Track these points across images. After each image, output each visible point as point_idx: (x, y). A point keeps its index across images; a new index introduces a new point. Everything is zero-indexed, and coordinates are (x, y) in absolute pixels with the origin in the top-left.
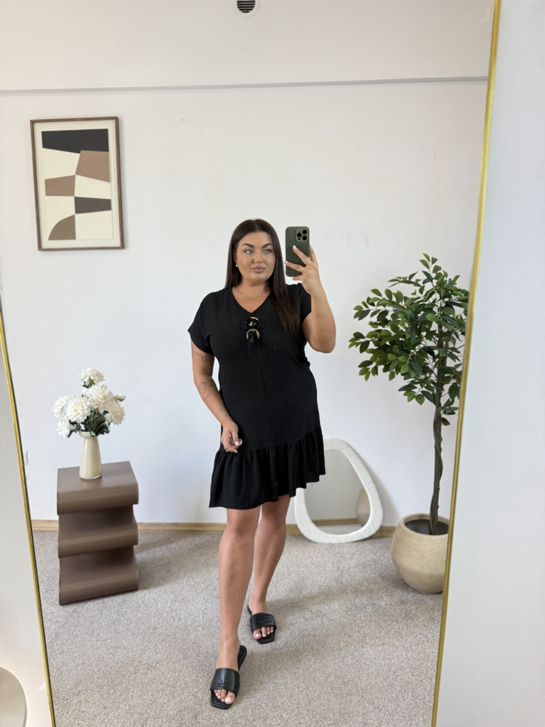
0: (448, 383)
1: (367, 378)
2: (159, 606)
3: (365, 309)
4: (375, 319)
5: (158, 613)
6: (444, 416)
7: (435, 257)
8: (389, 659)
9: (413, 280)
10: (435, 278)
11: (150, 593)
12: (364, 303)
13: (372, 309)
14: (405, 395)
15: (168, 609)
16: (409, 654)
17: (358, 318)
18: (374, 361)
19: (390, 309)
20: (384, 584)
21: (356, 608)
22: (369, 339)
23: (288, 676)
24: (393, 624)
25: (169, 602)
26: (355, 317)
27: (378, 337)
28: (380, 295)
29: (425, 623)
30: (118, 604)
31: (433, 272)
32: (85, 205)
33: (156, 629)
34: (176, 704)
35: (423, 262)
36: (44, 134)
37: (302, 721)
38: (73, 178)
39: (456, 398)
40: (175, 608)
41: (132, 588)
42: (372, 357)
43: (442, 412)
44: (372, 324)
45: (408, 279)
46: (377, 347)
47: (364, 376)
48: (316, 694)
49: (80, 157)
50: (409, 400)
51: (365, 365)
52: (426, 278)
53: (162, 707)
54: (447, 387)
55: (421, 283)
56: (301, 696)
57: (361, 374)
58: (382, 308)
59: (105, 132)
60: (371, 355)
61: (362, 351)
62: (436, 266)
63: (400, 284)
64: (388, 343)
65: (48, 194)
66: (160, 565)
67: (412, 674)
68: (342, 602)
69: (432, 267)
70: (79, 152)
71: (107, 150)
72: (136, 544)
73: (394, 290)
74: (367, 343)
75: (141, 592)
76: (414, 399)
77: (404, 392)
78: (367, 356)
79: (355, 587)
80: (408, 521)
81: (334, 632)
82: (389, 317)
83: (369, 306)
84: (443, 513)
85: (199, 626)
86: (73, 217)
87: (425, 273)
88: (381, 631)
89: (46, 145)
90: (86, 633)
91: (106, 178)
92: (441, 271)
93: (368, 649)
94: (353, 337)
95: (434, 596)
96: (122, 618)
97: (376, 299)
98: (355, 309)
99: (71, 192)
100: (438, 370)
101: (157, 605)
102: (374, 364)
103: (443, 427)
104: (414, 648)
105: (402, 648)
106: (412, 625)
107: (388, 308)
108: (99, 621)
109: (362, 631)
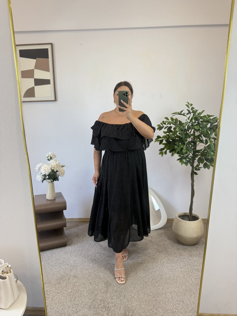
0: (197, 157)
1: (162, 156)
2: (76, 252)
3: (162, 126)
4: (166, 130)
5: (76, 255)
6: (195, 171)
7: (192, 103)
8: (173, 272)
9: (182, 113)
10: (192, 112)
11: (71, 247)
12: (161, 123)
13: (165, 126)
14: (180, 162)
15: (80, 253)
16: (182, 270)
17: (159, 130)
18: (165, 148)
19: (173, 126)
20: (170, 242)
21: (159, 252)
22: (163, 139)
23: (132, 279)
24: (175, 258)
25: (80, 250)
26: (158, 129)
27: (167, 138)
28: (168, 119)
29: (188, 257)
30: (59, 252)
31: (192, 109)
32: (39, 82)
33: (75, 261)
34: (87, 291)
35: (187, 105)
36: (20, 51)
37: (140, 297)
38: (33, 70)
39: (201, 163)
40: (83, 253)
41: (64, 245)
43: (194, 169)
44: (164, 132)
46: (166, 142)
47: (161, 155)
48: (145, 286)
49: (36, 61)
50: (182, 164)
51: (162, 150)
52: (188, 112)
53: (81, 292)
54: (197, 159)
55: (186, 114)
56: (139, 287)
57: (160, 154)
58: (169, 125)
59: (47, 49)
60: (164, 146)
61: (160, 144)
62: (192, 107)
63: (177, 115)
64: (171, 140)
65: (22, 77)
66: (75, 236)
67: (184, 278)
68: (153, 249)
69: (190, 108)
70: (36, 59)
71: (48, 57)
72: (65, 226)
73: (174, 118)
74: (162, 140)
75: (68, 247)
76: (184, 164)
77: (179, 161)
78: (162, 146)
79: (157, 243)
80: (180, 215)
82: (172, 129)
83: (163, 124)
84: (194, 212)
86: (34, 87)
87: (188, 110)
88: (170, 261)
91: (48, 70)
92: (194, 109)
93: (166, 268)
94: (157, 138)
95: (191, 246)
96: (61, 257)
97: (167, 122)
98: (158, 126)
99: (32, 76)
100: (193, 152)
102: (165, 149)
103: (195, 175)
104: (184, 267)
105: (179, 267)
106: (183, 258)
107: (172, 125)
108: (52, 259)
109: (162, 261)
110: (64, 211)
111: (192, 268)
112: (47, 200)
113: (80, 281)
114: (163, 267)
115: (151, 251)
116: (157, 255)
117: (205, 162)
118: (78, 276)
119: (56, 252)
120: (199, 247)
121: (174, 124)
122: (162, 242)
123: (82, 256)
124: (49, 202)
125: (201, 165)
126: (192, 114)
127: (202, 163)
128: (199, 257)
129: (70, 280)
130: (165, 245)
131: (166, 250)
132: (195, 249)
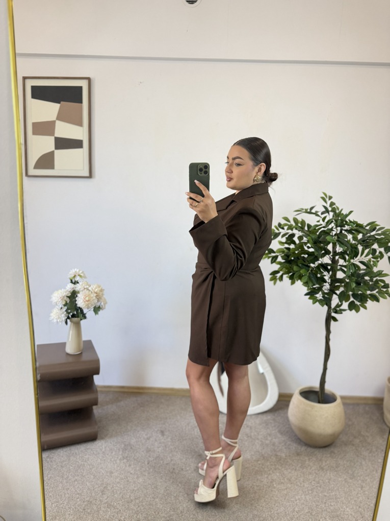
0: (338, 290)
1: (275, 284)
2: (114, 453)
3: (277, 231)
4: (284, 240)
5: (113, 460)
6: (333, 314)
7: (331, 195)
9: (313, 211)
10: (331, 211)
11: (105, 443)
12: (275, 227)
13: (283, 232)
14: (310, 298)
15: (120, 457)
16: (307, 497)
18: (281, 270)
19: (298, 233)
20: (283, 439)
22: (278, 254)
24: (293, 472)
25: (121, 450)
27: (287, 255)
28: (289, 221)
29: (316, 471)
30: (82, 451)
31: (329, 206)
32: (63, 144)
33: (111, 473)
35: (323, 198)
36: (33, 88)
38: (54, 122)
39: (344, 302)
40: (126, 455)
41: (92, 438)
42: (279, 268)
44: (281, 243)
45: (309, 211)
46: (283, 261)
47: (273, 282)
49: (60, 106)
50: (314, 303)
51: (274, 273)
52: (324, 210)
54: (338, 292)
55: (319, 214)
57: (271, 280)
58: (290, 232)
59: (80, 88)
60: (279, 266)
61: (272, 263)
62: (332, 202)
63: (304, 213)
65: (34, 133)
66: (113, 420)
67: (311, 514)
68: (253, 453)
69: (329, 202)
70: (59, 103)
71: (80, 101)
72: (96, 404)
73: (300, 220)
74: (276, 257)
75: (99, 441)
76: (317, 303)
77: (308, 296)
78: (276, 267)
80: (302, 391)
81: (249, 478)
82: (296, 239)
83: (279, 229)
84: (328, 387)
85: (145, 471)
86: (52, 153)
87: (324, 207)
88: (284, 478)
89: (34, 96)
90: (58, 476)
91: (80, 124)
92: (333, 206)
93: (277, 492)
95: (321, 450)
96: (85, 463)
97: (286, 225)
99: (52, 133)
100: (331, 280)
101: (112, 453)
102: (281, 273)
103: (332, 322)
104: (310, 492)
105: (301, 492)
106: (307, 473)
107: (295, 231)
108: (68, 466)
109: (270, 477)
110: (95, 377)
111: (326, 494)
112: (68, 354)
113: (119, 515)
114: (272, 491)
115: (249, 457)
116: (261, 466)
117: (352, 299)
118: (115, 504)
119: (77, 451)
120: (336, 452)
121: (299, 231)
122: (269, 438)
123: (124, 463)
124: (71, 359)
125: (345, 305)
126: (331, 214)
127: (346, 302)
128: (336, 471)
129: (101, 512)
130: (274, 445)
131: (276, 455)
132: (329, 455)
